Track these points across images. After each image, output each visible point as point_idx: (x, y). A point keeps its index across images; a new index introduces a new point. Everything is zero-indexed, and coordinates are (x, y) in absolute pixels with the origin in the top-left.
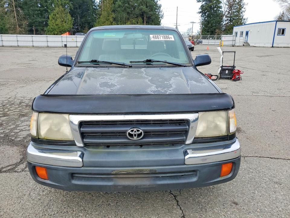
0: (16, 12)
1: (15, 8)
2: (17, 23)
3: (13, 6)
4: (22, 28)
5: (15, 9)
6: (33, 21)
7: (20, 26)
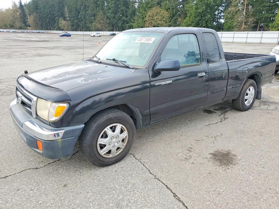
0: (246, 10)
1: (246, 6)
2: (244, 21)
3: (244, 5)
4: (246, 25)
5: (245, 8)
6: (260, 18)
7: (246, 23)
